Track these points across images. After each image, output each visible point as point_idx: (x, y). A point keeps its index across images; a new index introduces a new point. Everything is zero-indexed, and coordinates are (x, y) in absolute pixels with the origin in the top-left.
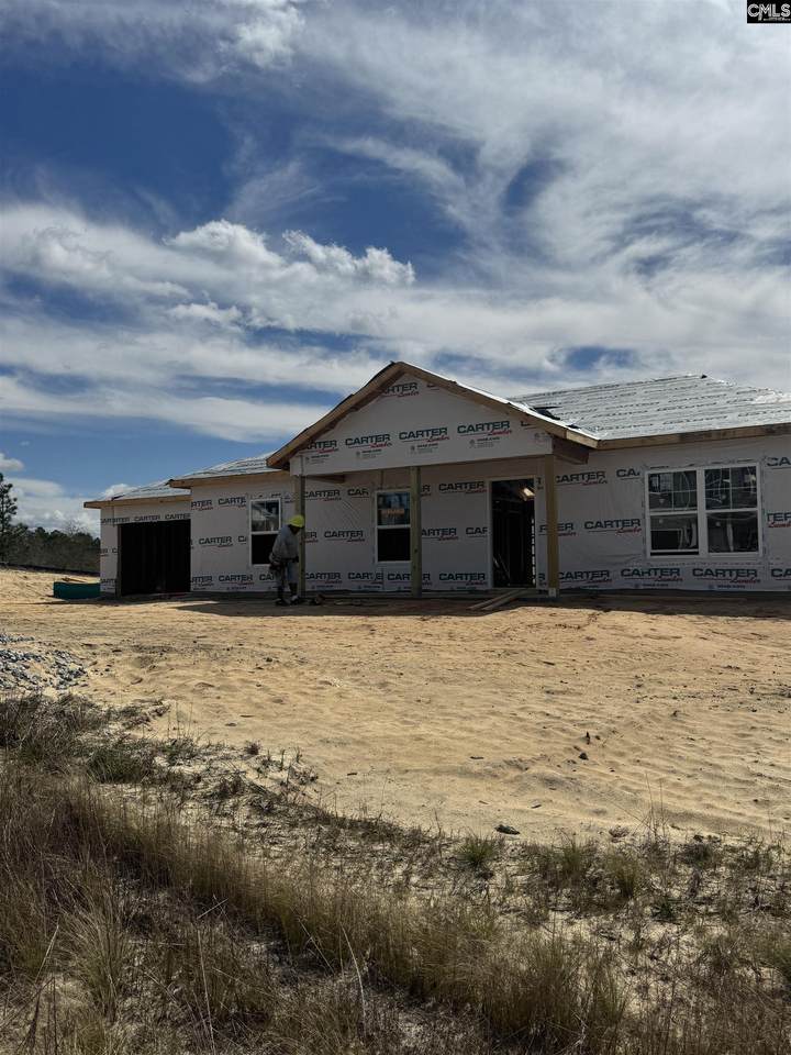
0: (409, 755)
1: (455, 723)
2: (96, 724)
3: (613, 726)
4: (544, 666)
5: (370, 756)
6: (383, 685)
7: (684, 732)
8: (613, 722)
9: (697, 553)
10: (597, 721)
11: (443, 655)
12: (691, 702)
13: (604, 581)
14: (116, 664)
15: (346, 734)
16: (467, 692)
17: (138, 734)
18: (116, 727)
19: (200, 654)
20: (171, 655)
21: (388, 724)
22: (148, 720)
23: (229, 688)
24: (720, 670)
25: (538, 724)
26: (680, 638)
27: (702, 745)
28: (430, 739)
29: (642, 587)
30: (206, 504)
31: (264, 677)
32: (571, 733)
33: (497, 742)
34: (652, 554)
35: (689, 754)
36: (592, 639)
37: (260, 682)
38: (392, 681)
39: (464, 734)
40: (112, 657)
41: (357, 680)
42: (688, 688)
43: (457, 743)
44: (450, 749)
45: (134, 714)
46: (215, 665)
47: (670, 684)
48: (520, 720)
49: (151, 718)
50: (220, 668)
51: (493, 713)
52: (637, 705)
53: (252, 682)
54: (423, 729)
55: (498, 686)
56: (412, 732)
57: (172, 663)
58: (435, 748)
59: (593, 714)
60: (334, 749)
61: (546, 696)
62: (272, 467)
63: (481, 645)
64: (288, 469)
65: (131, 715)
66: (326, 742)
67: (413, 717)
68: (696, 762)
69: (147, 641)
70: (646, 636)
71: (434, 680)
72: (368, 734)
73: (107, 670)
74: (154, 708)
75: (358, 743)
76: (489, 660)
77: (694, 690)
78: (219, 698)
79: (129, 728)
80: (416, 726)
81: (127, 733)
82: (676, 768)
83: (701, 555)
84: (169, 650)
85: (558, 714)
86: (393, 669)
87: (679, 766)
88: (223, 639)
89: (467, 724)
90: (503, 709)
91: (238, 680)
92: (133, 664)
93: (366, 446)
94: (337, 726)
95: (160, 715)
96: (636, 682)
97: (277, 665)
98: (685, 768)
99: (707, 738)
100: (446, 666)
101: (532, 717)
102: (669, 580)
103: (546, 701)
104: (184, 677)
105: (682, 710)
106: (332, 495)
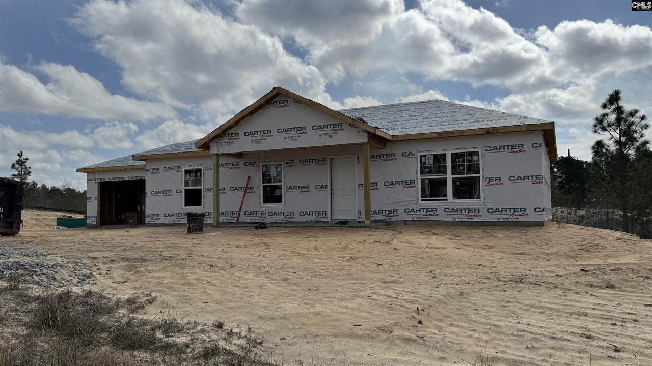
0: (315, 325)
1: (336, 303)
2: (110, 310)
3: (429, 302)
4: (376, 266)
5: (291, 327)
6: (285, 280)
7: (470, 305)
8: (428, 300)
9: (446, 200)
10: (418, 299)
11: (316, 260)
12: (468, 287)
13: (395, 215)
14: (113, 270)
15: (272, 312)
16: (337, 283)
17: (140, 316)
18: (123, 311)
19: (166, 263)
20: (148, 263)
21: (296, 305)
22: (143, 307)
23: (190, 284)
24: (476, 267)
25: (386, 302)
26: (446, 248)
27: (484, 313)
28: (324, 314)
29: (416, 219)
30: (155, 171)
31: (210, 277)
32: (408, 308)
33: (365, 314)
34: (422, 200)
35: (479, 319)
36: (398, 249)
37: (209, 279)
38: (290, 277)
39: (344, 310)
40: (109, 265)
41: (268, 277)
42: (463, 278)
43: (343, 316)
44: (339, 320)
45: (134, 303)
46: (177, 270)
47: (451, 276)
48: (375, 300)
49: (145, 305)
50: (181, 271)
51: (357, 296)
52: (438, 289)
53: (204, 280)
54: (318, 308)
55: (354, 279)
56: (312, 310)
57: (149, 268)
58: (330, 320)
59: (415, 295)
60: (268, 323)
61: (384, 285)
62: (198, 148)
63: (336, 254)
64: (209, 150)
65: (133, 304)
66: (261, 318)
67: (309, 300)
68: (485, 324)
69: (131, 255)
70: (426, 247)
71: (315, 276)
72: (286, 312)
73: (107, 274)
74: (145, 299)
75: (281, 318)
76: (343, 263)
77: (467, 279)
78: (185, 290)
79: (132, 312)
80: (313, 306)
81: (131, 315)
82: (475, 328)
83: (448, 201)
84: (145, 260)
85: (395, 296)
86: (289, 270)
87: (477, 327)
88: (178, 253)
89: (343, 303)
90: (362, 294)
91: (195, 279)
92: (123, 270)
93: (258, 137)
94: (265, 307)
95: (151, 303)
96: (432, 275)
97: (216, 269)
98: (480, 328)
99: (485, 308)
100: (320, 268)
101: (380, 298)
102: (431, 215)
103: (385, 288)
104: (159, 278)
105: (464, 291)
106: (235, 166)
